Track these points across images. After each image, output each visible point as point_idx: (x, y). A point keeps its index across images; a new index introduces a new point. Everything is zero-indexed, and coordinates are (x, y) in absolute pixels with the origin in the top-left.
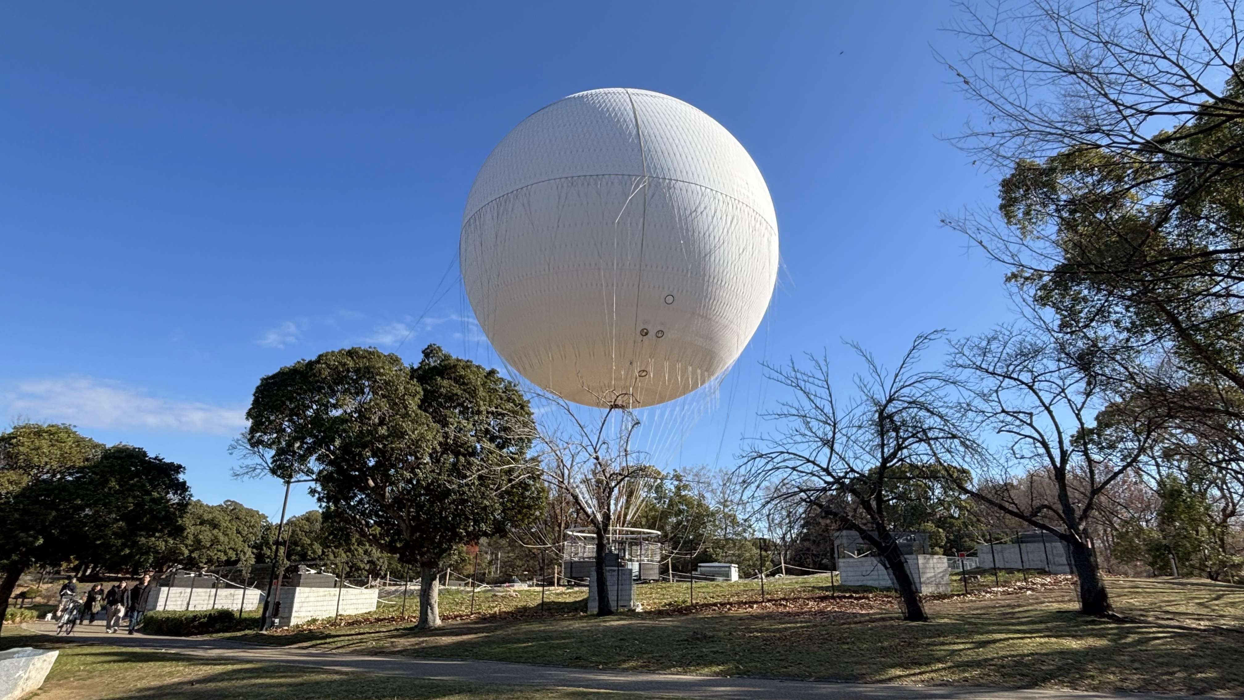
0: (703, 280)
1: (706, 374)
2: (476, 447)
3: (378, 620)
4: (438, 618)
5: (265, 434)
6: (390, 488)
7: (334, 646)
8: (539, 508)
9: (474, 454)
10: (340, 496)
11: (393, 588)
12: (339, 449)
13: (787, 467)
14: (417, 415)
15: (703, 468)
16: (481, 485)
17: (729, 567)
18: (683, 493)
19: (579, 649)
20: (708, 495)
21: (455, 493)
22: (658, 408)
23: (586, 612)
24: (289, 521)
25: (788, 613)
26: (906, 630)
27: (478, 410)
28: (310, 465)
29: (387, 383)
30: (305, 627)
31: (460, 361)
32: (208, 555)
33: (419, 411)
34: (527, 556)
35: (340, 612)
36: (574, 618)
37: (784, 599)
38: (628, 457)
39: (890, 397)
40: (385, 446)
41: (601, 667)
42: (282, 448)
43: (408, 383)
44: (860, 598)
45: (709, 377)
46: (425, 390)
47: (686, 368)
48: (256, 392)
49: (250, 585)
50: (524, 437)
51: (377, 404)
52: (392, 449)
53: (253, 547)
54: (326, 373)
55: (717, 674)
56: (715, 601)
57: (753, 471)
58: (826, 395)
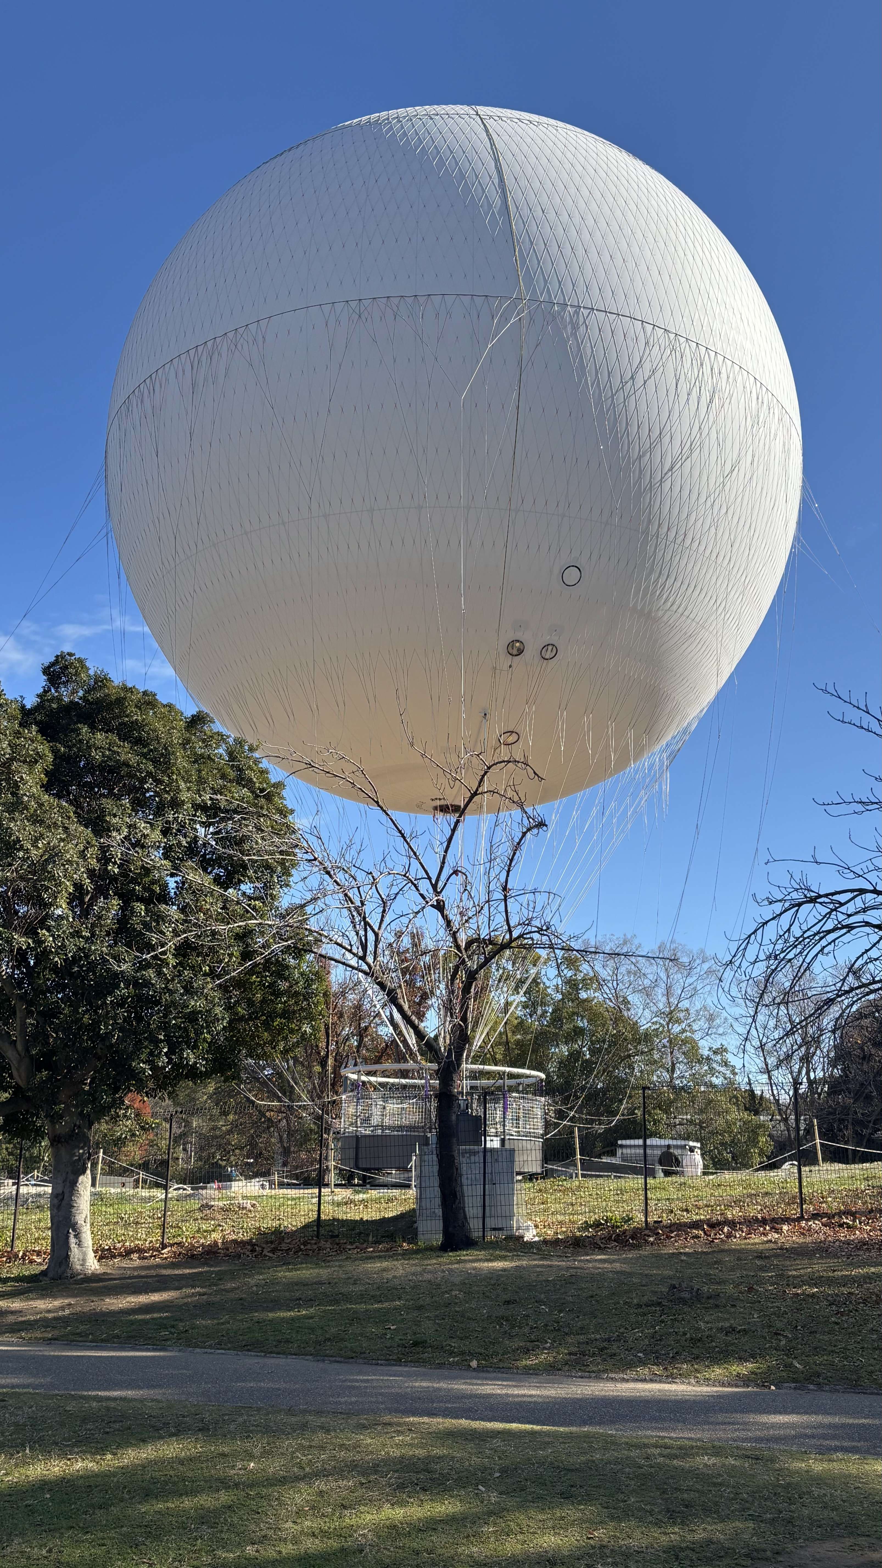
0: (646, 532)
1: (645, 737)
4: (91, 1255)
8: (311, 1018)
9: (164, 898)
14: (41, 805)
18: (583, 995)
19: (417, 1323)
20: (635, 999)
21: (128, 984)
23: (413, 1239)
25: (863, 1243)
31: (131, 690)
33: (45, 798)
36: (389, 1254)
37: (847, 1213)
41: (474, 1364)
43: (18, 735)
45: (651, 743)
46: (55, 752)
50: (274, 861)
55: (745, 1381)
56: (692, 1217)
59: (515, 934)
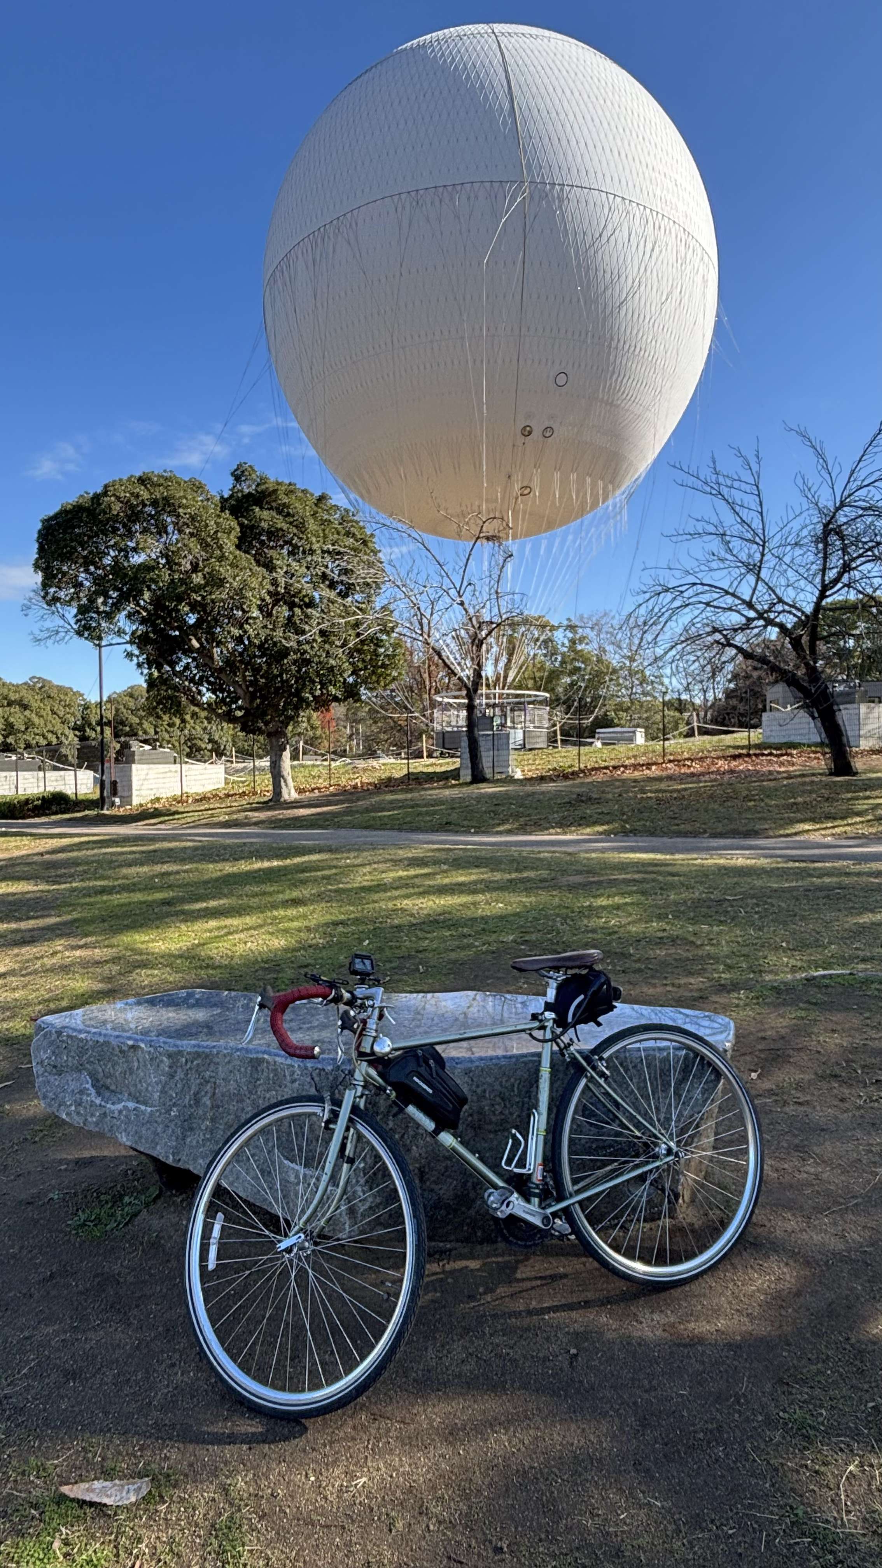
0: (609, 346)
1: (610, 487)
2: (313, 597)
3: (228, 796)
4: (293, 791)
5: (60, 588)
6: (219, 650)
7: (183, 821)
8: (397, 667)
9: (311, 604)
10: (161, 660)
11: (241, 765)
12: (150, 604)
13: (701, 602)
14: (235, 557)
15: (605, 614)
16: (325, 642)
17: (634, 732)
18: (579, 647)
19: (450, 815)
20: (610, 648)
21: (295, 653)
22: (544, 539)
23: (458, 780)
24: (109, 697)
25: (692, 773)
26: (827, 786)
27: (310, 549)
28: (121, 624)
29: (193, 518)
30: (149, 805)
31: (281, 484)
32: (25, 740)
33: (238, 552)
34: (392, 728)
35: (185, 790)
36: (444, 786)
37: (688, 759)
38: (501, 601)
39: (842, 502)
40: (203, 598)
41: (473, 831)
42: (84, 605)
43: (219, 516)
44: (782, 755)
45: (614, 490)
46: (241, 525)
47: (584, 480)
48: (39, 537)
49: (80, 766)
50: (369, 580)
51: (185, 545)
52: (213, 601)
53: (74, 729)
54: (117, 508)
55: (597, 833)
56: (606, 764)
57: (656, 610)
58: (754, 505)
59: (504, 617)
